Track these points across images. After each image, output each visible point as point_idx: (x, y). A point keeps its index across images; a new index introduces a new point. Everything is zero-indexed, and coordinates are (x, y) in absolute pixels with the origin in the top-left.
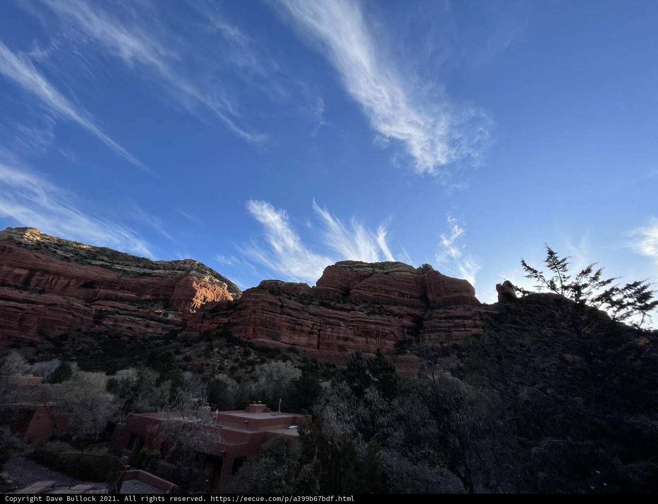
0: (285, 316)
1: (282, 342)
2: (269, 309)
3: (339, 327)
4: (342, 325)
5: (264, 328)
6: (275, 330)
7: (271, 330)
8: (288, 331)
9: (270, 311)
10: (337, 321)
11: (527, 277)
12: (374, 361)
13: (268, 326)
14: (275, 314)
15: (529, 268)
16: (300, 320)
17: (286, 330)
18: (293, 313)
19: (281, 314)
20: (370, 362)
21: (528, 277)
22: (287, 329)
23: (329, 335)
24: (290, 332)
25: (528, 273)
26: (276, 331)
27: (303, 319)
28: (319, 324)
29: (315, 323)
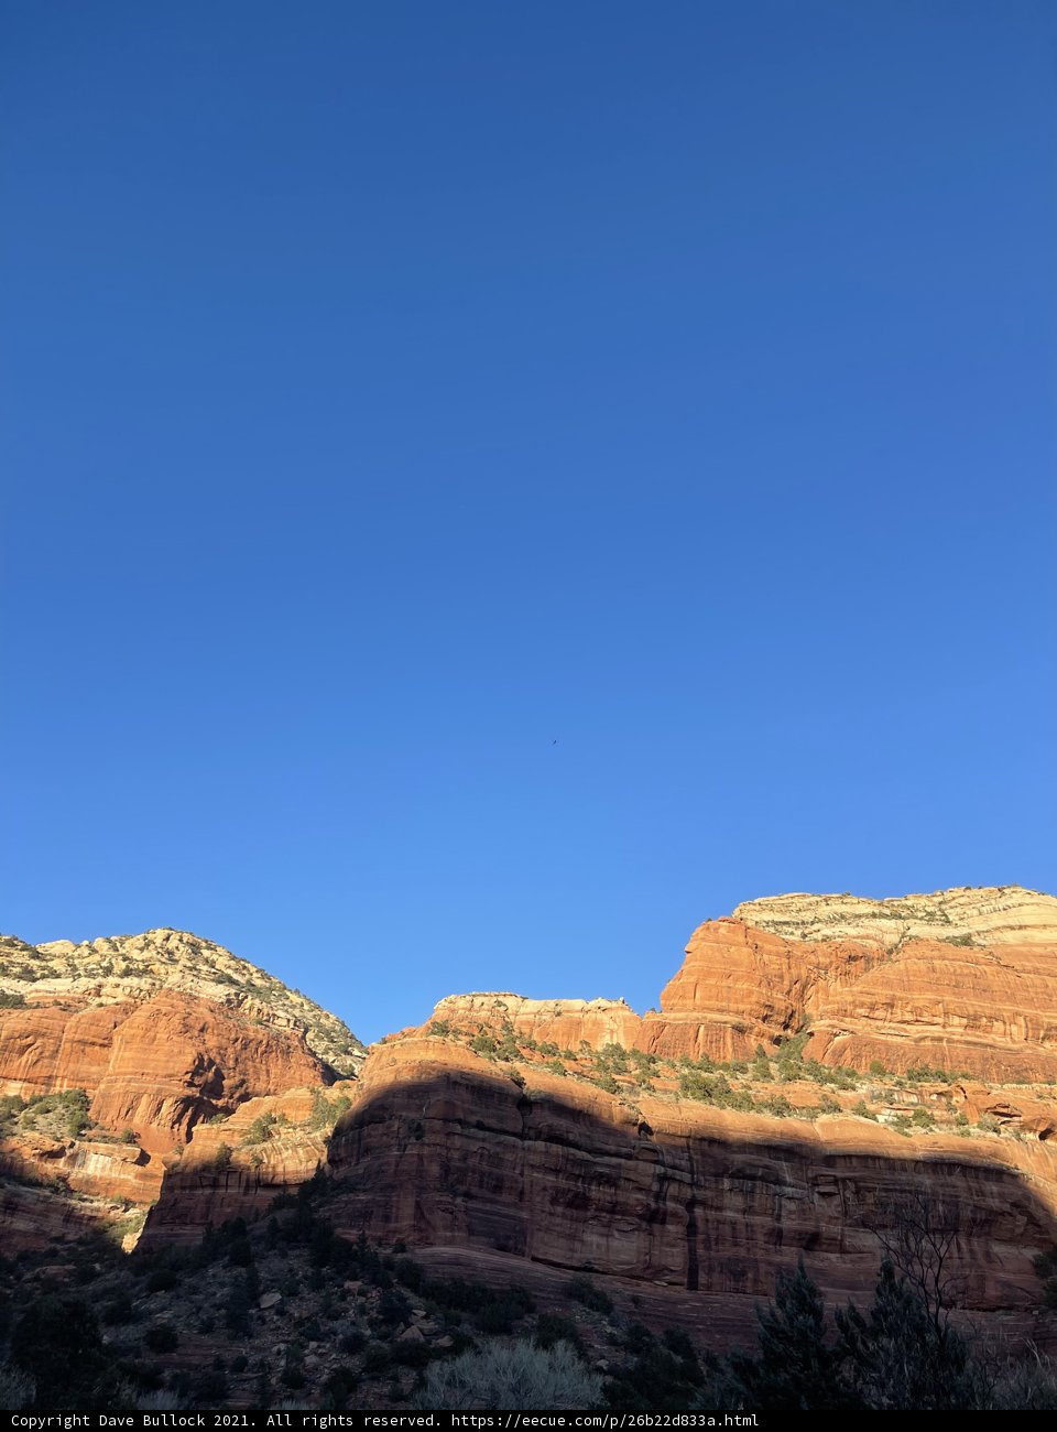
0: (540, 1145)
1: (535, 1259)
2: (474, 1119)
3: (778, 1189)
4: (789, 1179)
5: (459, 1200)
6: (504, 1204)
7: (488, 1207)
8: (559, 1209)
9: (480, 1126)
10: (766, 1161)
12: (869, 1321)
13: (474, 1190)
14: (503, 1138)
16: (606, 1159)
17: (548, 1207)
19: (522, 1136)
20: (852, 1324)
22: (554, 1201)
23: (733, 1224)
24: (569, 1212)
26: (512, 1212)
27: (618, 1155)
28: (687, 1177)
29: (670, 1171)
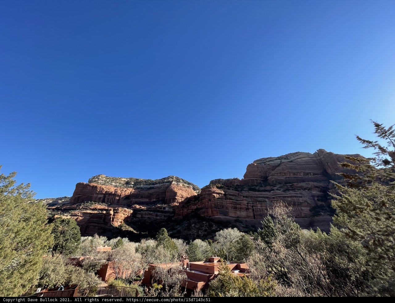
0: (228, 200)
1: (230, 217)
4: (267, 201)
5: (218, 209)
6: (224, 209)
7: (222, 210)
8: (233, 209)
9: (219, 199)
10: (264, 199)
11: (364, 148)
13: (220, 207)
14: (223, 200)
15: (364, 141)
16: (239, 201)
17: (231, 209)
18: (233, 198)
19: (226, 199)
21: (366, 147)
22: (232, 208)
23: (260, 209)
24: (234, 209)
25: (365, 145)
26: (225, 210)
27: (240, 201)
28: (251, 203)
29: (249, 202)
